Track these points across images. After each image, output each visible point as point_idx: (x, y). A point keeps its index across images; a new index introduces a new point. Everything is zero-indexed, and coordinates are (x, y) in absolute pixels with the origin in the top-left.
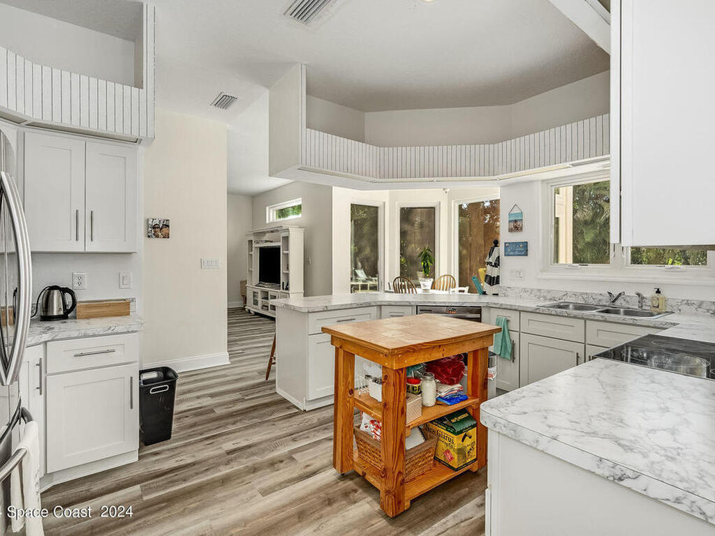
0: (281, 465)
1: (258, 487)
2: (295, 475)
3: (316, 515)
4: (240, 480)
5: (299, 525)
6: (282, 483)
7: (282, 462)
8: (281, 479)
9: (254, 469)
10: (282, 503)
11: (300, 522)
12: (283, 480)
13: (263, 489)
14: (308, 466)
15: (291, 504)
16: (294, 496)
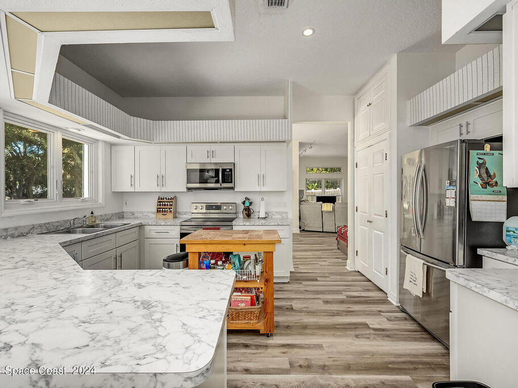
0: (302, 363)
1: (324, 352)
2: (296, 350)
3: (298, 324)
4: (336, 363)
5: (308, 324)
6: (307, 348)
7: (300, 366)
8: (307, 351)
9: (324, 368)
10: (312, 337)
11: (307, 325)
12: (306, 350)
13: (321, 350)
14: (284, 353)
15: (307, 334)
16: (303, 337)
